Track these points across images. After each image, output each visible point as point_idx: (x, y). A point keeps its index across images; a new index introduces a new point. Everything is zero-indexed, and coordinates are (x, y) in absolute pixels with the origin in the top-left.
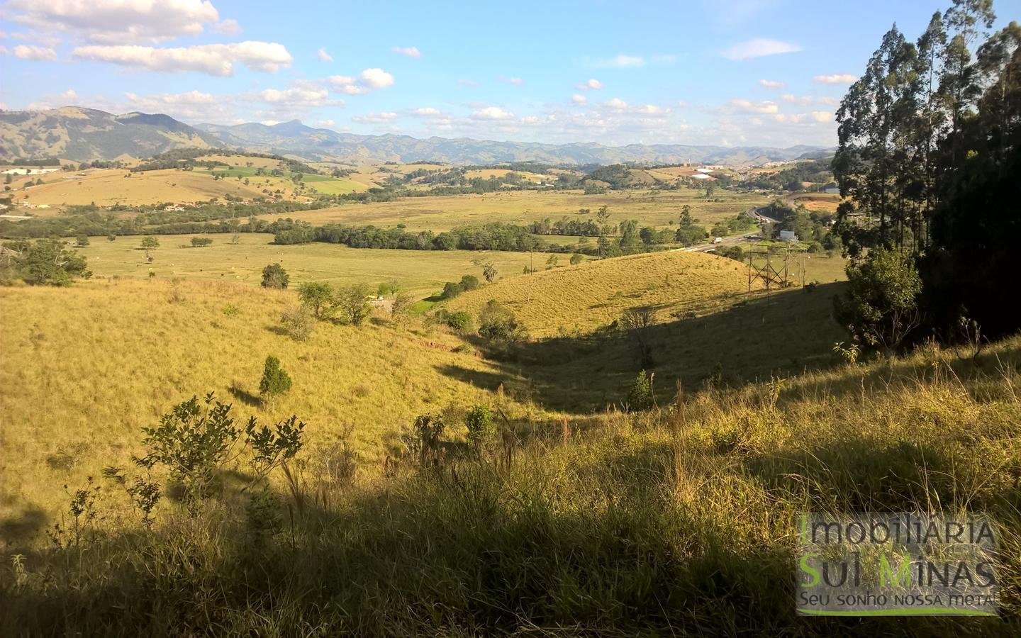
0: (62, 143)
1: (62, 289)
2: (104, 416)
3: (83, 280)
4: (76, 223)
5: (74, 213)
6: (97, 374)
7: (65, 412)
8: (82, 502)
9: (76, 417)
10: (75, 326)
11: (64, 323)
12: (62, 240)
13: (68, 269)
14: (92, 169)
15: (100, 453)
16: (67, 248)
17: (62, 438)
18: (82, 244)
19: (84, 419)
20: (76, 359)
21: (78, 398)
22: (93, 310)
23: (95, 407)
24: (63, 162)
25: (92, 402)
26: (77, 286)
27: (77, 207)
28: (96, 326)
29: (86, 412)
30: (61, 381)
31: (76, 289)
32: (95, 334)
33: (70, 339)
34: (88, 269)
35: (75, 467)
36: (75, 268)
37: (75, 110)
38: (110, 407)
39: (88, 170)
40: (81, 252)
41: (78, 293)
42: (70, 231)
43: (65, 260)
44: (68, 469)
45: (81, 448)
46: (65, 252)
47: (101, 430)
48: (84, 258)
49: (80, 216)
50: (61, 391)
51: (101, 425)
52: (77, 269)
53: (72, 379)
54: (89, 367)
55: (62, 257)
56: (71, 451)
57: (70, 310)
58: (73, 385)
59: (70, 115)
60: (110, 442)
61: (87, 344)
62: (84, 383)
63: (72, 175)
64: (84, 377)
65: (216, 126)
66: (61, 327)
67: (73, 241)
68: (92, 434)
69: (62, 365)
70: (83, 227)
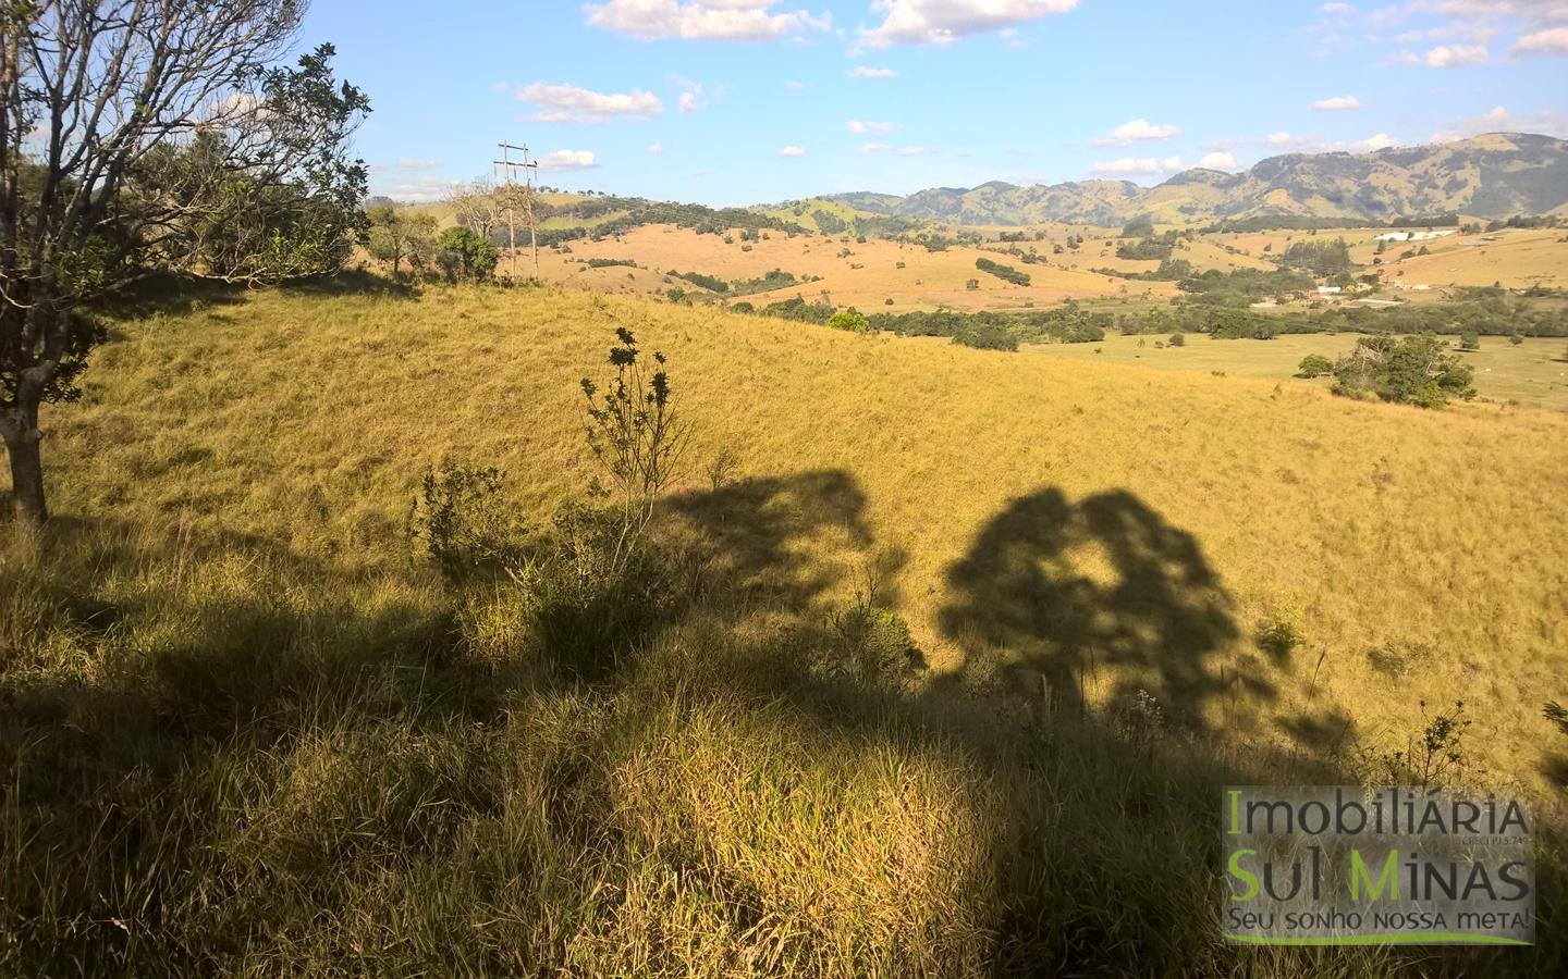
0: (1468, 191)
1: (1429, 412)
2: (1460, 615)
3: (1460, 402)
4: (1464, 315)
5: (1466, 297)
6: (1459, 549)
7: (1403, 593)
9: (1417, 603)
10: (1438, 470)
11: (1423, 462)
12: (1440, 339)
13: (1443, 383)
14: (1507, 229)
15: (1443, 667)
16: (1446, 352)
17: (1393, 629)
18: (1467, 347)
19: (1429, 610)
20: (1432, 519)
21: (1425, 577)
22: (1470, 450)
23: (1448, 597)
24: (1464, 220)
25: (1445, 588)
26: (1452, 411)
27: (1471, 289)
28: (1469, 475)
29: (1434, 600)
30: (1405, 547)
31: (1449, 414)
32: (1466, 487)
33: (1428, 487)
34: (1471, 386)
35: (1404, 677)
36: (1453, 382)
37: (1499, 138)
38: (1470, 604)
39: (1500, 231)
40: (1468, 358)
41: (1451, 421)
42: (1453, 326)
43: (1441, 369)
44: (1395, 676)
45: (1418, 651)
46: (1441, 358)
47: (1451, 634)
48: (1471, 368)
49: (1473, 303)
50: (1402, 561)
51: (1453, 627)
52: (1456, 385)
53: (1421, 547)
54: (1448, 535)
55: (1438, 364)
56: (1403, 652)
57: (1436, 445)
58: (1421, 557)
59: (1488, 147)
60: (1462, 656)
61: (1452, 500)
62: (1438, 556)
63: (1474, 239)
64: (1438, 548)
66: (1419, 467)
67: (1455, 342)
68: (1437, 637)
69: (1410, 523)
70: (1474, 320)
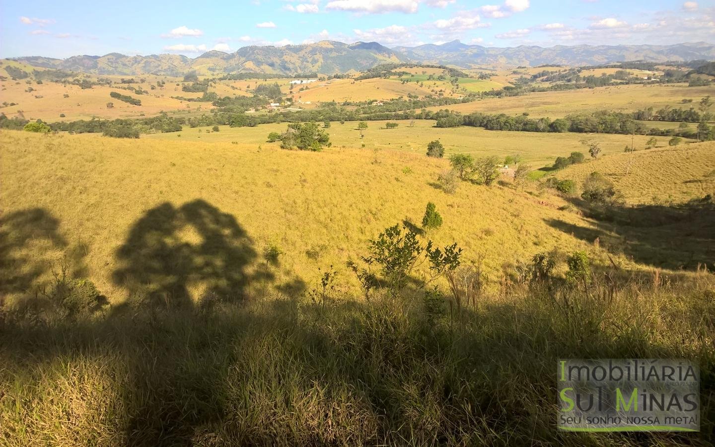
0: (319, 64)
1: (316, 153)
2: (335, 231)
3: (326, 148)
4: (324, 113)
5: (324, 106)
6: (332, 205)
7: (315, 226)
8: (327, 279)
9: (321, 229)
10: (322, 175)
11: (316, 173)
12: (317, 123)
13: (320, 141)
14: (334, 79)
15: (332, 252)
16: (320, 128)
17: (314, 240)
18: (327, 126)
19: (325, 231)
20: (322, 195)
21: (322, 218)
22: (331, 166)
23: (330, 224)
24: (319, 75)
25: (329, 221)
26: (324, 152)
27: (325, 103)
28: (332, 176)
29: (326, 227)
30: (314, 207)
31: (323, 153)
32: (332, 181)
33: (319, 183)
34: (329, 141)
35: (319, 259)
36: (323, 140)
37: (327, 43)
38: (338, 225)
39: (332, 80)
40: (327, 131)
41: (325, 155)
42: (321, 118)
43: (318, 135)
44: (316, 259)
45: (323, 248)
46: (318, 131)
47: (333, 238)
48: (328, 134)
49: (326, 108)
50: (314, 213)
51: (333, 236)
52: (324, 141)
53: (320, 207)
54: (328, 201)
55: (317, 133)
56: (318, 249)
57: (320, 166)
58: (320, 210)
59: (324, 46)
60: (337, 246)
61: (328, 186)
62: (326, 209)
63: (323, 83)
64: (325, 206)
65: (405, 48)
66: (315, 175)
67: (322, 124)
68: (329, 241)
69: (315, 198)
70: (328, 115)
